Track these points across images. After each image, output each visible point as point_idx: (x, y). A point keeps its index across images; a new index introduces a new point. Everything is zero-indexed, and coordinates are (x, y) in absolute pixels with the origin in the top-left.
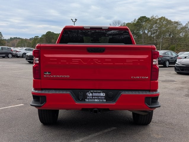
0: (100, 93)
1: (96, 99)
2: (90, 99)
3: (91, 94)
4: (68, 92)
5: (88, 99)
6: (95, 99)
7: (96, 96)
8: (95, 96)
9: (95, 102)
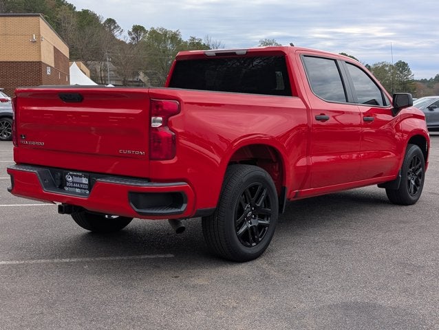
0: (81, 177)
1: (78, 188)
2: (70, 187)
3: (71, 179)
4: (35, 171)
5: (68, 187)
6: (76, 187)
7: (78, 183)
8: (76, 183)
9: (75, 193)
